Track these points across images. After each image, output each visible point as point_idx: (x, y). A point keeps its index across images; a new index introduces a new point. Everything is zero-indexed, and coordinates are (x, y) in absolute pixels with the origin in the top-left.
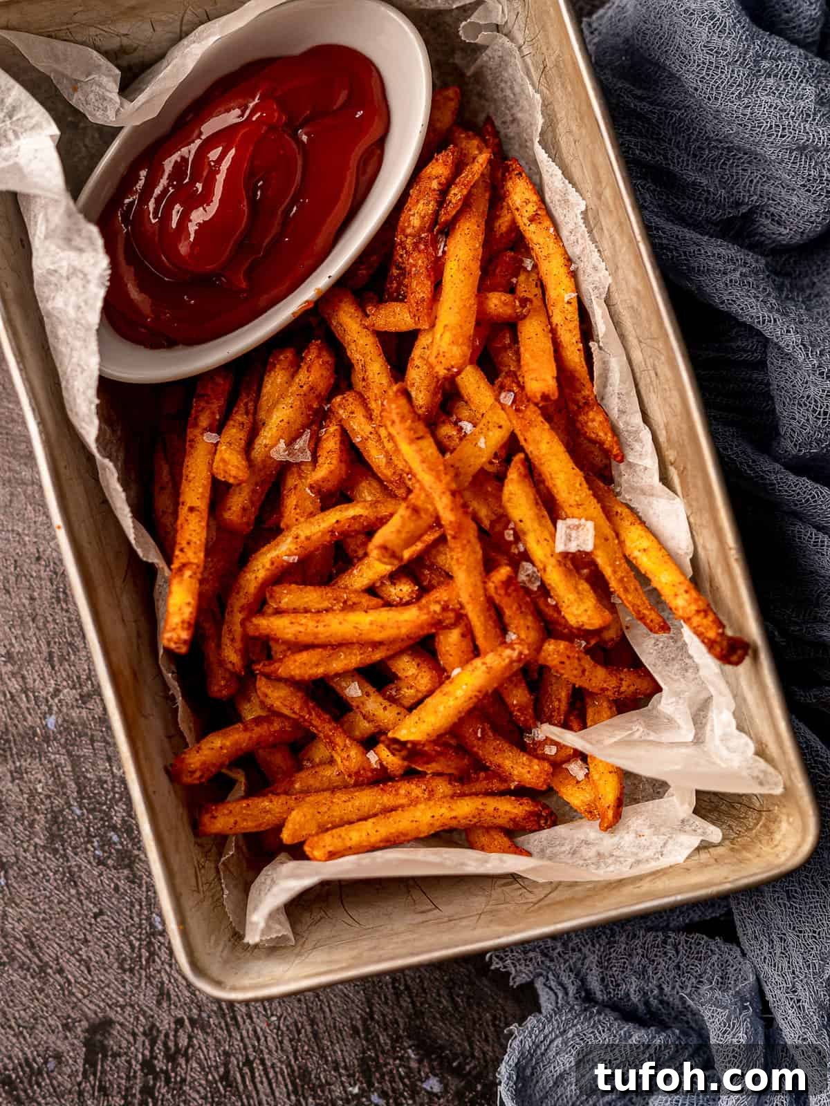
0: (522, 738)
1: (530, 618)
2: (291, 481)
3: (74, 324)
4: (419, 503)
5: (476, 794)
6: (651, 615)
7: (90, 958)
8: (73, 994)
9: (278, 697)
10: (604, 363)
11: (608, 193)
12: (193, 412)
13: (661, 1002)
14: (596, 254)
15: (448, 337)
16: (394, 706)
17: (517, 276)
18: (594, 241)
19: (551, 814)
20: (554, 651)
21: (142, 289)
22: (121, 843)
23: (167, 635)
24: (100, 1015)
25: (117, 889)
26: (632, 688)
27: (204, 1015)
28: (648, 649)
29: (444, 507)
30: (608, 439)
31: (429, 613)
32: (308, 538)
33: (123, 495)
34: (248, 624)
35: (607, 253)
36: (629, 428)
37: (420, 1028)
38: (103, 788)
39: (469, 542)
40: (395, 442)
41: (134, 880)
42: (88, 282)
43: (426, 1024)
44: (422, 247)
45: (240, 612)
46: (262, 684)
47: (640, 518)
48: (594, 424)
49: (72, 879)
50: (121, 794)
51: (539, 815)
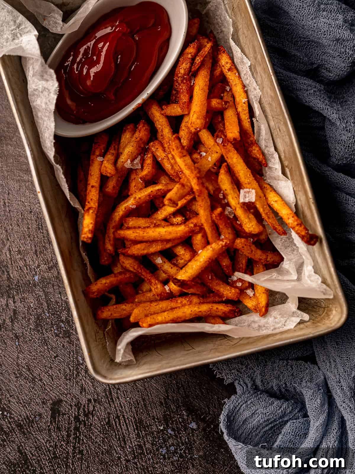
0: (228, 279)
1: (230, 229)
2: (133, 177)
3: (44, 111)
4: (185, 183)
5: (209, 303)
6: (279, 228)
7: (53, 374)
8: (46, 389)
9: (128, 263)
10: (259, 127)
11: (259, 57)
12: (93, 149)
13: (286, 390)
14: (255, 83)
15: (195, 116)
16: (175, 267)
17: (223, 93)
18: (254, 78)
19: (240, 311)
20: (239, 242)
21: (72, 100)
22: (65, 328)
23: (83, 236)
24: (57, 398)
25: (63, 346)
26: (272, 260)
27: (100, 398)
28: (278, 243)
29: (194, 184)
30: (261, 157)
31: (189, 227)
32: (140, 198)
33: (65, 180)
34: (116, 233)
35: (259, 82)
36: (269, 153)
37: (188, 402)
38: (58, 305)
39: (205, 198)
40: (175, 160)
41: (71, 342)
42: (50, 93)
43: (190, 400)
44: (185, 81)
45: (113, 229)
46: (122, 258)
47: (274, 189)
48: (255, 151)
49: (45, 342)
50: (65, 307)
51: (235, 311)
